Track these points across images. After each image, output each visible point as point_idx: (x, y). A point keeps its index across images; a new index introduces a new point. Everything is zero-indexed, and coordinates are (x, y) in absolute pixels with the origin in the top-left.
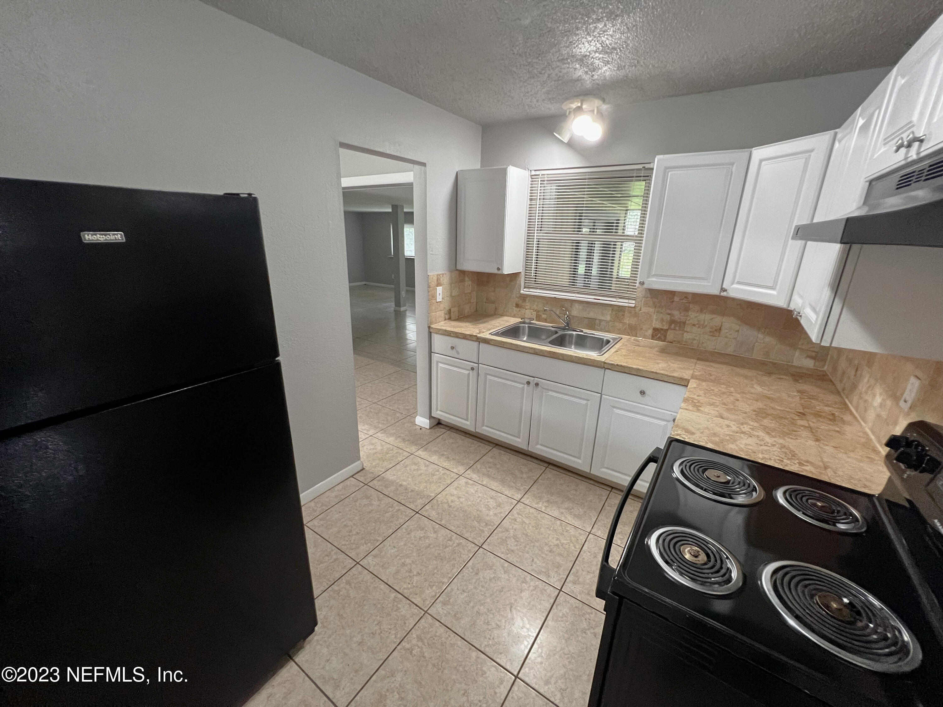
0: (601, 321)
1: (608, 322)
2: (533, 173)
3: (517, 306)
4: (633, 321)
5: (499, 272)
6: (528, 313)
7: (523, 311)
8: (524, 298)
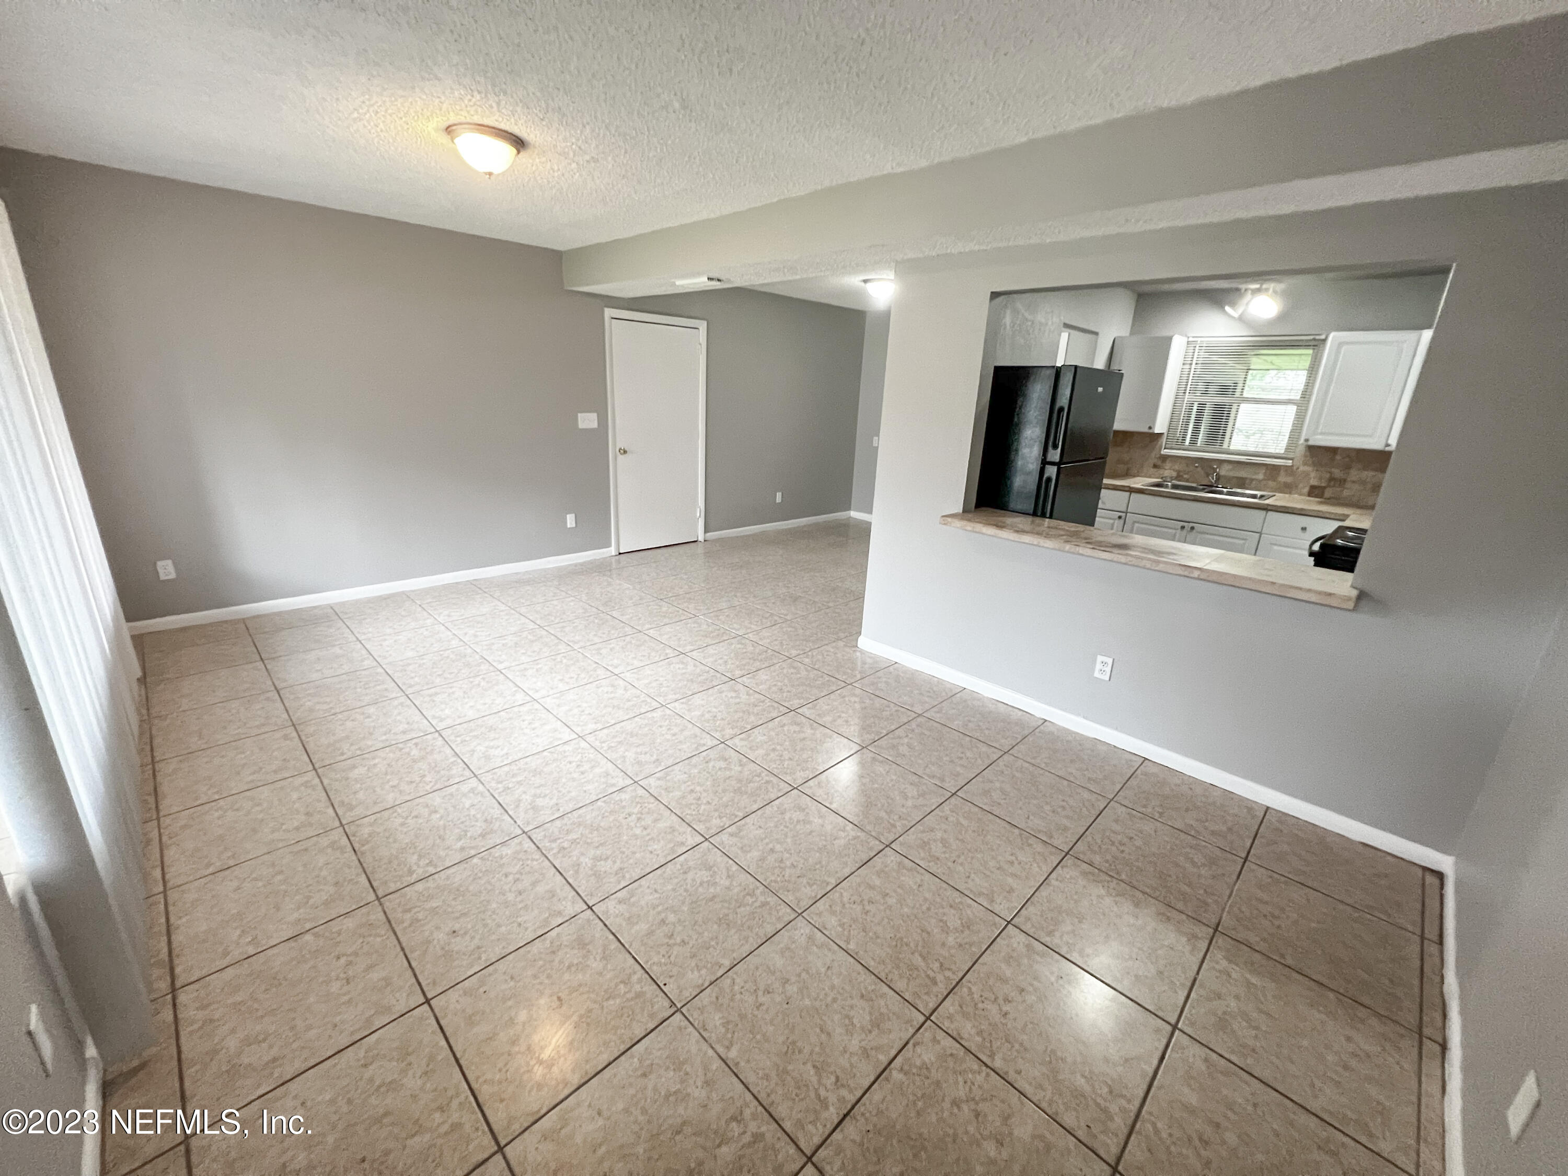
0: (1252, 480)
1: (1260, 481)
2: (1191, 339)
3: (1155, 466)
4: (1289, 480)
5: (1151, 431)
6: (1167, 473)
7: (1161, 471)
8: (1165, 458)
